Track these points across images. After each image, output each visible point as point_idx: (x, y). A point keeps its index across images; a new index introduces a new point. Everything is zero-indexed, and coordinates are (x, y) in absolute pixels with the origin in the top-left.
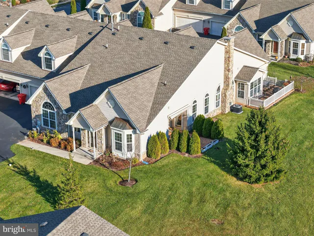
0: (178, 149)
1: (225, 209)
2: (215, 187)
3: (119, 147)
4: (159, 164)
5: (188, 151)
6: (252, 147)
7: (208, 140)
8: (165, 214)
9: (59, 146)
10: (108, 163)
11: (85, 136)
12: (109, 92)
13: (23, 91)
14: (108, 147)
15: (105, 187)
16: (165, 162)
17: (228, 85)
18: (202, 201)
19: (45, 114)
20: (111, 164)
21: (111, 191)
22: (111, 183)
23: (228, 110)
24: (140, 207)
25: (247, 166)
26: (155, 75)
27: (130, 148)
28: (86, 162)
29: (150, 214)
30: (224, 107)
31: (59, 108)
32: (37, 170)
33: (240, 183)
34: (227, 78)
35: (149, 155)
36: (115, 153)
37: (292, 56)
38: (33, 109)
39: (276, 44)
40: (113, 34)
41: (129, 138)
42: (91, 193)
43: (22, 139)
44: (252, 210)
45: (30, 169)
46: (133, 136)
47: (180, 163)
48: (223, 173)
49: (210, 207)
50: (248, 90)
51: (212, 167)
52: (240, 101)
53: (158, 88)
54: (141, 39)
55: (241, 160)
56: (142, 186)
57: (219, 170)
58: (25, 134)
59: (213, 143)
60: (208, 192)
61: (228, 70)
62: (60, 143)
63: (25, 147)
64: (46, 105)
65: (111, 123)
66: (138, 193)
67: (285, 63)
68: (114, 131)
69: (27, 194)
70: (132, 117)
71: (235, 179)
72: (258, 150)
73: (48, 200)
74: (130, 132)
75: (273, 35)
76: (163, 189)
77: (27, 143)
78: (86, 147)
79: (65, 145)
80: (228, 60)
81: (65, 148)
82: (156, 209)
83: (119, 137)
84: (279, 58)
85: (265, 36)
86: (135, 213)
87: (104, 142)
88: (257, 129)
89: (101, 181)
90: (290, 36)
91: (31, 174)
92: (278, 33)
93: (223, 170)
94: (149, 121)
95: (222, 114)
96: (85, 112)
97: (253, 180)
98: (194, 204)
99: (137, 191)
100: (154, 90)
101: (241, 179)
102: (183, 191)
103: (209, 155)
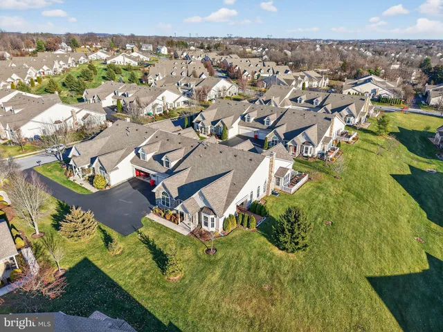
0: (242, 224)
1: (272, 275)
2: (265, 256)
3: (206, 224)
4: (231, 236)
5: (248, 226)
6: (289, 230)
7: (260, 217)
8: (234, 279)
9: (170, 220)
10: (199, 234)
11: (186, 216)
12: (201, 192)
13: (153, 178)
14: (200, 223)
15: (197, 255)
16: (233, 235)
17: (271, 180)
18: (258, 268)
19: (163, 198)
20: (201, 235)
21: (200, 258)
22: (200, 251)
23: (270, 194)
24: (218, 272)
25: (286, 242)
26: (229, 178)
27: (213, 226)
28: (186, 233)
29: (224, 279)
30: (268, 192)
31: (171, 196)
32: (155, 240)
33: (280, 252)
34: (270, 176)
35: (224, 230)
36: (204, 227)
37: (305, 155)
38: (156, 195)
39: (295, 148)
40: (205, 148)
41: (213, 220)
42: (188, 260)
43: (149, 213)
44: (289, 276)
45: (151, 238)
46: (215, 219)
47: (243, 235)
48: (270, 244)
49: (262, 273)
50: (282, 181)
51: (263, 239)
52: (277, 187)
53: (230, 187)
54: (221, 152)
55: (282, 238)
56: (220, 255)
57: (267, 242)
58: (151, 209)
59: (263, 219)
60: (261, 260)
61: (271, 171)
62: (171, 217)
63: (150, 220)
64: (163, 193)
65: (202, 209)
66: (217, 261)
67: (301, 159)
68: (203, 215)
69: (146, 260)
70: (214, 208)
71: (277, 248)
72: (293, 234)
73: (159, 267)
74: (213, 216)
75: (294, 142)
76: (233, 257)
77: (152, 216)
78: (186, 221)
79: (174, 219)
80: (271, 166)
81: (174, 222)
82: (228, 276)
83: (206, 218)
84: (297, 155)
85: (289, 143)
86: (214, 279)
87: (197, 220)
88: (293, 220)
89: (194, 250)
90: (304, 143)
91: (151, 243)
92: (297, 142)
93: (270, 241)
94: (225, 210)
95: (267, 196)
96: (186, 203)
97: (290, 250)
98: (252, 271)
99: (216, 259)
100: (228, 188)
101: (281, 250)
102: (245, 259)
103: (261, 230)
